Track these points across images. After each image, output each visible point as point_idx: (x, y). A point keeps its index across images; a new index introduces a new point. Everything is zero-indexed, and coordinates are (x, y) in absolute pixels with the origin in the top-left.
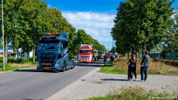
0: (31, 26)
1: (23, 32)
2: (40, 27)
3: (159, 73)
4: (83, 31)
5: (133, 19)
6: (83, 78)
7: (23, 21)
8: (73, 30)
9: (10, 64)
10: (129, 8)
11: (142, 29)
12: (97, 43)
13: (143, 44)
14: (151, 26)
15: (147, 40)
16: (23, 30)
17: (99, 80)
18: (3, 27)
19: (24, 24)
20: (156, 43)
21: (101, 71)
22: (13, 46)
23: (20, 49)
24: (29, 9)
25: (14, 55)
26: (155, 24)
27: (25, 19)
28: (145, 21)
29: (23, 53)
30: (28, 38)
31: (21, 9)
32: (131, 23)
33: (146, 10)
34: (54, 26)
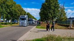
0: (10, 10)
2: (13, 11)
3: (57, 28)
4: (29, 13)
5: (47, 9)
7: (7, 9)
9: (1, 25)
10: (46, 5)
11: (50, 13)
13: (50, 18)
14: (53, 12)
15: (52, 17)
16: (7, 12)
17: (37, 31)
20: (55, 18)
22: (3, 18)
23: (5, 19)
24: (9, 4)
25: (3, 21)
26: (54, 11)
28: (51, 10)
29: (7, 21)
30: (8, 15)
31: (6, 4)
32: (46, 10)
33: (51, 6)
34: (18, 11)
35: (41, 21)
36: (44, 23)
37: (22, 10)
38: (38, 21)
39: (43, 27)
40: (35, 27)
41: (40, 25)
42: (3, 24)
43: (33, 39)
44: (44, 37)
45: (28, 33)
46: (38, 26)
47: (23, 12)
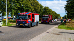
1: (16, 8)
2: (24, 6)
4: (47, 7)
6: (47, 31)
7: (16, 3)
8: (42, 7)
9: (9, 23)
12: (56, 13)
16: (16, 7)
17: (57, 33)
18: (6, 6)
19: (17, 5)
21: (58, 28)
22: (11, 15)
23: (15, 16)
25: (12, 19)
27: (17, 2)
30: (18, 11)
34: (32, 5)
35: (69, 18)
37: (37, 4)
38: (63, 18)
39: (71, 26)
41: (65, 25)
42: (11, 22)
45: (44, 34)
47: (38, 6)
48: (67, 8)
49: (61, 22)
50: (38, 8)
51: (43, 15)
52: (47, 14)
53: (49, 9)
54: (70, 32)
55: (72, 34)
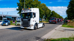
8: (50, 11)
12: (60, 16)
17: (63, 30)
21: (62, 26)
24: (34, 4)
34: (43, 10)
36: (72, 21)
37: (47, 9)
38: (65, 19)
39: (71, 25)
40: (61, 25)
43: (58, 38)
44: (72, 37)
46: (64, 25)
47: (47, 10)
48: (68, 12)
49: (64, 22)
50: (48, 12)
51: (51, 17)
52: (54, 16)
53: (55, 13)
54: (71, 29)
55: (73, 31)
